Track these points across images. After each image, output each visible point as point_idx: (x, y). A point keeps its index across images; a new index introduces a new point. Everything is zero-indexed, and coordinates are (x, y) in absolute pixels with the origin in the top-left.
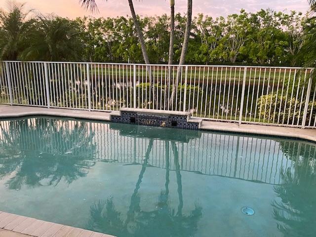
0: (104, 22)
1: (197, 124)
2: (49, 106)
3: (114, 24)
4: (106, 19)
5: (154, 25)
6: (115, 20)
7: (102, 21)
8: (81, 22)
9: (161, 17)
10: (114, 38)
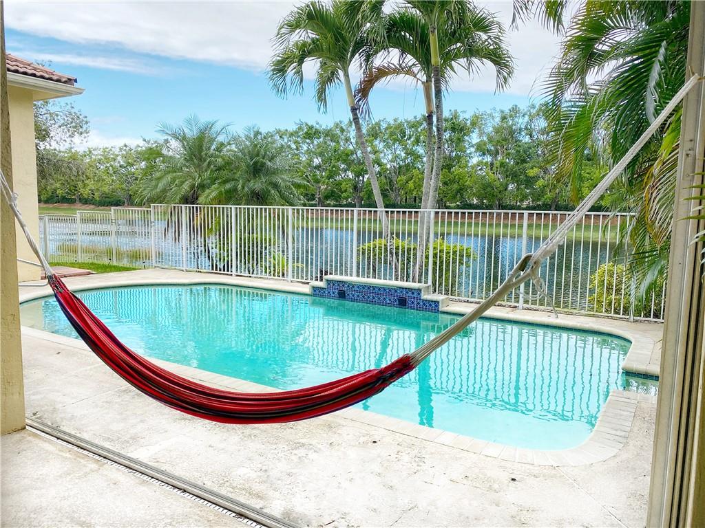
0: (386, 129)
1: (437, 303)
2: (234, 272)
3: (408, 132)
4: (392, 122)
5: (491, 129)
6: (408, 122)
7: (384, 125)
8: (342, 130)
9: (507, 111)
10: (404, 160)
